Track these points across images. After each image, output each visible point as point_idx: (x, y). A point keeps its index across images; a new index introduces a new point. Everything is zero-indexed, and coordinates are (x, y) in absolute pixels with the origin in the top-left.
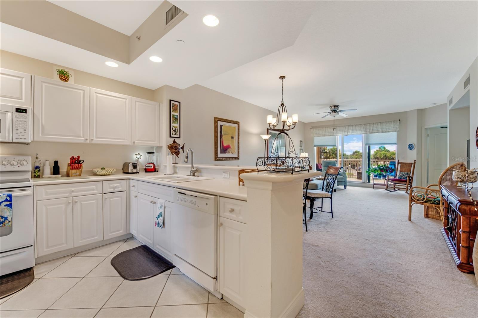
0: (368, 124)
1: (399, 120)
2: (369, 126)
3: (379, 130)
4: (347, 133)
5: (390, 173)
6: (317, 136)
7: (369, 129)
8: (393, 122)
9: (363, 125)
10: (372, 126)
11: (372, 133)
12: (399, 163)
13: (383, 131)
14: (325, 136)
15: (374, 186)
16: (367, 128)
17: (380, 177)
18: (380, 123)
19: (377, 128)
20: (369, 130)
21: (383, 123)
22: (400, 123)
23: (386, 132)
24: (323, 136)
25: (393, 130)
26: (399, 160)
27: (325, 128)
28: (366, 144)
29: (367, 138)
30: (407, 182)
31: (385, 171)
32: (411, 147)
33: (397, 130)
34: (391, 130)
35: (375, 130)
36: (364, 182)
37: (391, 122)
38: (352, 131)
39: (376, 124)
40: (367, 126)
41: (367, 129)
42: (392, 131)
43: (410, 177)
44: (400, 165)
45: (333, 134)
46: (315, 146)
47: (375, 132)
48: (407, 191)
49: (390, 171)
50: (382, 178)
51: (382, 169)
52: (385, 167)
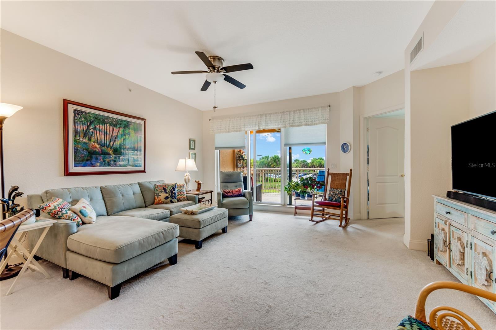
0: (287, 112)
1: (329, 106)
2: (288, 115)
3: (302, 121)
4: (259, 126)
5: (318, 190)
6: (219, 133)
7: (288, 120)
8: (320, 109)
9: (281, 114)
10: (293, 114)
11: (293, 126)
12: (329, 174)
13: (308, 123)
14: (229, 132)
15: (295, 211)
16: (286, 118)
17: (304, 197)
18: (304, 110)
19: (299, 117)
20: (288, 122)
21: (308, 110)
22: (330, 110)
23: (311, 125)
24: (226, 132)
25: (321, 121)
26: (329, 170)
27: (229, 119)
28: (286, 145)
29: (287, 136)
30: (341, 207)
31: (311, 187)
32: (345, 148)
33: (327, 121)
34: (318, 122)
35: (297, 122)
36: (283, 204)
37: (318, 108)
38: (266, 123)
39: (298, 111)
40: (286, 115)
41: (286, 121)
42: (320, 123)
43: (346, 198)
44: (330, 177)
45: (241, 128)
46: (216, 148)
47: (297, 124)
48: (341, 223)
49: (317, 187)
50: (306, 198)
51: (306, 184)
52: (311, 181)
